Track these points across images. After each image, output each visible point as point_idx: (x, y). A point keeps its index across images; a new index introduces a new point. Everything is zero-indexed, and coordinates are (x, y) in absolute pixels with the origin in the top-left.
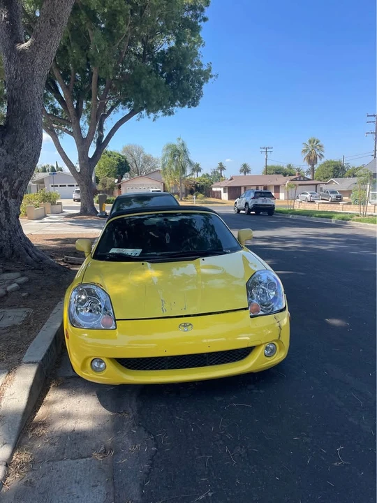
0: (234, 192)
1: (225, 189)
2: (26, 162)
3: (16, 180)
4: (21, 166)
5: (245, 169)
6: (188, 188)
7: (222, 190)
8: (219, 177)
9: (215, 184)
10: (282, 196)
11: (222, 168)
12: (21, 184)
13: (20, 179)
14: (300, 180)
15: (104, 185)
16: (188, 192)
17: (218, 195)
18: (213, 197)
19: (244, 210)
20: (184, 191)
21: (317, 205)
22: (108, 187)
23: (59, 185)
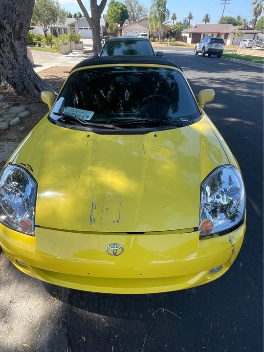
0: (196, 37)
1: (190, 35)
2: (22, 3)
3: (16, 21)
4: (18, 7)
5: (207, 19)
6: (166, 33)
7: (188, 35)
8: (187, 25)
9: (185, 30)
10: (228, 42)
11: (190, 17)
12: (21, 26)
13: (19, 21)
14: (244, 29)
15: (111, 29)
16: (166, 36)
17: (184, 40)
18: (181, 41)
19: (201, 52)
20: (162, 35)
21: (253, 51)
22: (114, 31)
23: (83, 28)
